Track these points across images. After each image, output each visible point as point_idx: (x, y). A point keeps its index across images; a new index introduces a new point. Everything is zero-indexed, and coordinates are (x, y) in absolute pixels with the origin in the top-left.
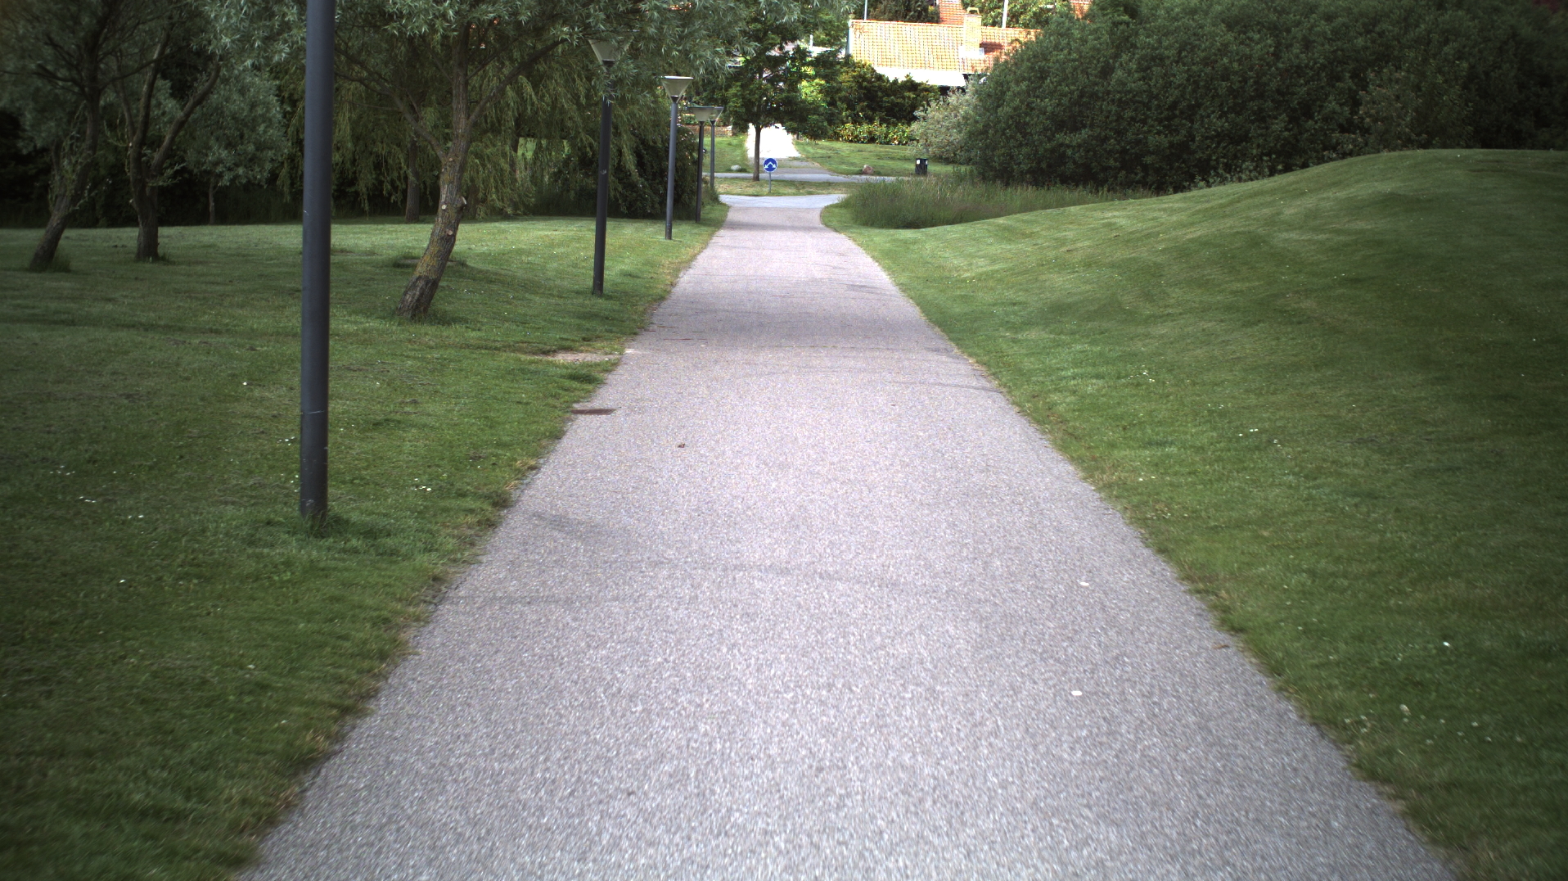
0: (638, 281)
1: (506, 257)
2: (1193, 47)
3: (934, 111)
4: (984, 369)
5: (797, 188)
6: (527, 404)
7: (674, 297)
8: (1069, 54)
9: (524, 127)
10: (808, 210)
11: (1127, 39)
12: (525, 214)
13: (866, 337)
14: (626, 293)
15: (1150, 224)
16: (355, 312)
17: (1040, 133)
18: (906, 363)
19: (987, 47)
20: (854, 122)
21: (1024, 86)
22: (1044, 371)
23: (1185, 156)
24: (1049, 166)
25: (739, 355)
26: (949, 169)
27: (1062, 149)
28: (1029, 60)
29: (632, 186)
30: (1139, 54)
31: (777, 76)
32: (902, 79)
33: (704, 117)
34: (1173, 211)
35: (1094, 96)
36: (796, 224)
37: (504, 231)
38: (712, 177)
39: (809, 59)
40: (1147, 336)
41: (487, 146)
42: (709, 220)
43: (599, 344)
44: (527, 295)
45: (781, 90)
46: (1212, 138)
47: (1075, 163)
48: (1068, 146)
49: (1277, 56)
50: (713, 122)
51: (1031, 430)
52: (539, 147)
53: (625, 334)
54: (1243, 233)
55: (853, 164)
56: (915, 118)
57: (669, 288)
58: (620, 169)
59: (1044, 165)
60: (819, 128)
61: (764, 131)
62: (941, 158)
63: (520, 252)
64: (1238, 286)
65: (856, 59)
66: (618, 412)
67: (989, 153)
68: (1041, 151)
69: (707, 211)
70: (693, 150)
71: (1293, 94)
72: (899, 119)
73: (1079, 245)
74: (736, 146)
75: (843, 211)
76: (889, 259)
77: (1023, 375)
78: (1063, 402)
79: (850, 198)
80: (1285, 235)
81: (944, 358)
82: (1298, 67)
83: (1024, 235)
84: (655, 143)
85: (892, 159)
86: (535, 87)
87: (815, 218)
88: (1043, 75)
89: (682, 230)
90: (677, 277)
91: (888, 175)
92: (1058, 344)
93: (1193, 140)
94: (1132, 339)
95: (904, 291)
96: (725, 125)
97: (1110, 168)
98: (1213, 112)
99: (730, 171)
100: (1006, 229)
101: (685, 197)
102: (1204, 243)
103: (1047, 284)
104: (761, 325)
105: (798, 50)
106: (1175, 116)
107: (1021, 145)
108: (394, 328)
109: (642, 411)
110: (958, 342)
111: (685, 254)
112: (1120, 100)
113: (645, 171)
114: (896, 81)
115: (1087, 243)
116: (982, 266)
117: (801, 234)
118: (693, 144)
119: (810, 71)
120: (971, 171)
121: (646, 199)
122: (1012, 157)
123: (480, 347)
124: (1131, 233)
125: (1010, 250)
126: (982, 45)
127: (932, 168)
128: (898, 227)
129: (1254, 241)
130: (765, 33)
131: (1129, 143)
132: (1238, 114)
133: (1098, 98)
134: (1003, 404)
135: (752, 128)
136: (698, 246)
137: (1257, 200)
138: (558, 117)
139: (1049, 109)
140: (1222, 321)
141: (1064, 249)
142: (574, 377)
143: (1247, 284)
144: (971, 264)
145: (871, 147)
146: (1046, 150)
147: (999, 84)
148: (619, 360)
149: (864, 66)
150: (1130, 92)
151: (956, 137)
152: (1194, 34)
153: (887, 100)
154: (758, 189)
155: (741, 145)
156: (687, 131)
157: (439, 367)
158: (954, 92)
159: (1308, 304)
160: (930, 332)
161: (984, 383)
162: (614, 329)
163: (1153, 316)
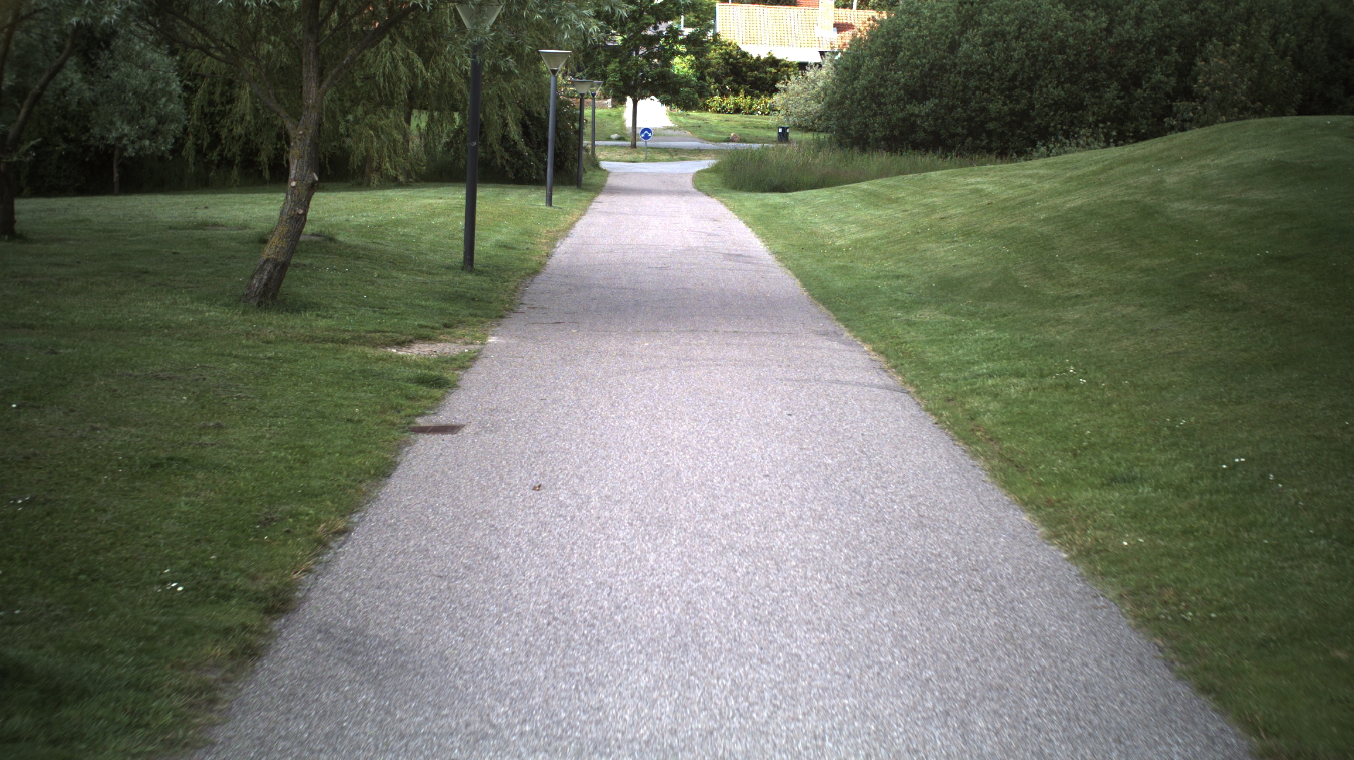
0: (513, 253)
1: (381, 229)
2: (1032, 23)
3: (794, 84)
4: (882, 359)
5: (671, 154)
6: (360, 421)
7: (548, 270)
8: (920, 30)
9: (416, 100)
10: (680, 175)
11: (972, 17)
12: (417, 181)
13: (748, 317)
14: (498, 268)
15: (1022, 191)
16: (199, 299)
17: (893, 103)
18: (795, 351)
19: (840, 27)
20: (722, 95)
21: (877, 61)
22: (952, 365)
23: (1026, 123)
24: (902, 133)
25: (612, 344)
26: (809, 136)
27: (913, 119)
28: (883, 36)
29: (519, 155)
30: (982, 30)
31: (652, 53)
32: (764, 56)
33: (584, 89)
34: (1041, 179)
35: (943, 69)
36: (671, 188)
37: (390, 200)
38: (593, 145)
39: (680, 37)
40: (1059, 321)
41: (380, 119)
42: (590, 185)
43: (459, 332)
44: (394, 273)
45: (656, 65)
46: (1050, 106)
47: (925, 131)
48: (917, 116)
49: (1109, 31)
50: (594, 95)
51: (958, 452)
52: (431, 118)
53: (489, 317)
54: (1130, 202)
55: (721, 133)
56: (777, 90)
57: (543, 260)
58: (505, 139)
59: (896, 133)
60: (691, 100)
61: (641, 103)
62: (800, 126)
63: (398, 223)
64: (1145, 262)
65: (723, 38)
66: (466, 430)
67: (846, 121)
68: (894, 120)
69: (588, 177)
70: (575, 121)
71: (1124, 65)
72: (762, 91)
73: (952, 212)
74: (615, 117)
75: (713, 176)
76: (761, 224)
77: (929, 369)
78: (989, 411)
79: (720, 163)
80: (1176, 205)
81: (835, 345)
82: (1129, 41)
83: (891, 201)
84: (539, 114)
85: (756, 127)
86: (426, 63)
87: (688, 183)
88: (895, 50)
89: (563, 196)
90: (554, 247)
91: (753, 142)
92: (960, 329)
93: (1033, 109)
94: (1041, 324)
95: (780, 260)
96: (605, 98)
97: (958, 134)
98: (1051, 82)
99: (610, 139)
100: (871, 194)
101: (568, 164)
102: (1092, 213)
103: (928, 254)
104: (637, 304)
105: (670, 29)
106: (1016, 87)
107: (875, 115)
108: (236, 318)
109: (495, 428)
110: (847, 323)
111: (564, 220)
112: (966, 71)
113: (530, 140)
114: (759, 58)
115: (960, 210)
116: (854, 233)
117: (675, 198)
118: (575, 115)
119: (682, 49)
120: (830, 138)
121: (531, 166)
122: (867, 126)
123: (325, 340)
124: (1005, 200)
125: (880, 216)
126: (836, 25)
127: (793, 135)
128: (764, 191)
129: (1147, 213)
130: (641, 14)
131: (975, 111)
132: (1073, 83)
133: (946, 71)
134: (915, 410)
135: (629, 101)
136: (577, 212)
137: (1130, 167)
138: (447, 90)
139: (902, 81)
140: (1142, 306)
141: (937, 216)
142: (422, 381)
143: (1157, 261)
144: (842, 231)
145: (736, 117)
146: (898, 119)
147: (856, 58)
148: (479, 351)
149: (730, 44)
150: (973, 63)
151: (815, 107)
152: (1033, 12)
153: (751, 75)
154: (635, 155)
155: (619, 116)
156: (569, 103)
157: (267, 370)
158: (811, 67)
159: (1237, 286)
160: (814, 310)
161: (885, 379)
162: (479, 312)
163: (1058, 298)
